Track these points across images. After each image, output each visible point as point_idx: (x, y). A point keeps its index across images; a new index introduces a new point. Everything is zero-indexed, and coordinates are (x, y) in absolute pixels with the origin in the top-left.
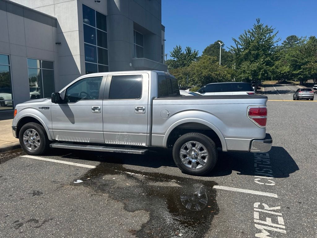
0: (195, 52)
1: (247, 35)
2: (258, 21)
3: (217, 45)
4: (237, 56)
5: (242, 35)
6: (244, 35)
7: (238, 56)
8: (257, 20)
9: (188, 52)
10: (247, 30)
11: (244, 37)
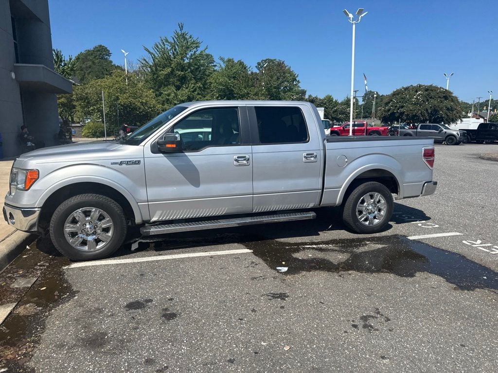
0: (70, 59)
1: (164, 45)
2: (181, 28)
3: (99, 53)
4: (153, 75)
5: (158, 44)
6: (160, 45)
7: (155, 76)
8: (179, 25)
9: (58, 59)
10: (163, 38)
11: (160, 47)
